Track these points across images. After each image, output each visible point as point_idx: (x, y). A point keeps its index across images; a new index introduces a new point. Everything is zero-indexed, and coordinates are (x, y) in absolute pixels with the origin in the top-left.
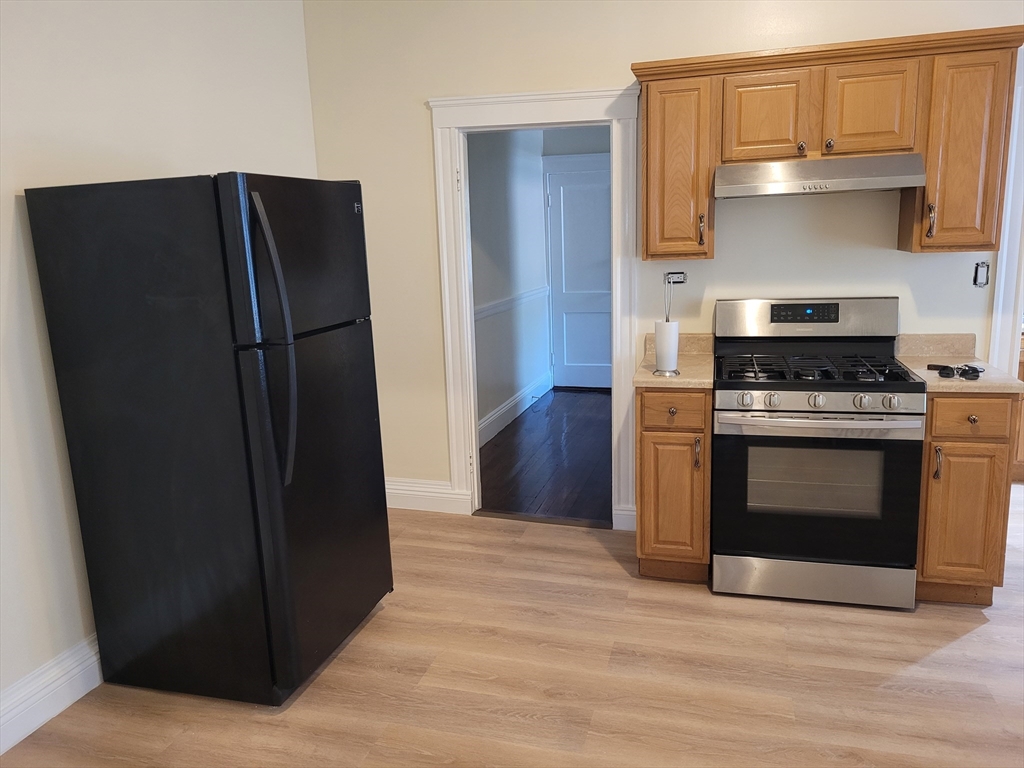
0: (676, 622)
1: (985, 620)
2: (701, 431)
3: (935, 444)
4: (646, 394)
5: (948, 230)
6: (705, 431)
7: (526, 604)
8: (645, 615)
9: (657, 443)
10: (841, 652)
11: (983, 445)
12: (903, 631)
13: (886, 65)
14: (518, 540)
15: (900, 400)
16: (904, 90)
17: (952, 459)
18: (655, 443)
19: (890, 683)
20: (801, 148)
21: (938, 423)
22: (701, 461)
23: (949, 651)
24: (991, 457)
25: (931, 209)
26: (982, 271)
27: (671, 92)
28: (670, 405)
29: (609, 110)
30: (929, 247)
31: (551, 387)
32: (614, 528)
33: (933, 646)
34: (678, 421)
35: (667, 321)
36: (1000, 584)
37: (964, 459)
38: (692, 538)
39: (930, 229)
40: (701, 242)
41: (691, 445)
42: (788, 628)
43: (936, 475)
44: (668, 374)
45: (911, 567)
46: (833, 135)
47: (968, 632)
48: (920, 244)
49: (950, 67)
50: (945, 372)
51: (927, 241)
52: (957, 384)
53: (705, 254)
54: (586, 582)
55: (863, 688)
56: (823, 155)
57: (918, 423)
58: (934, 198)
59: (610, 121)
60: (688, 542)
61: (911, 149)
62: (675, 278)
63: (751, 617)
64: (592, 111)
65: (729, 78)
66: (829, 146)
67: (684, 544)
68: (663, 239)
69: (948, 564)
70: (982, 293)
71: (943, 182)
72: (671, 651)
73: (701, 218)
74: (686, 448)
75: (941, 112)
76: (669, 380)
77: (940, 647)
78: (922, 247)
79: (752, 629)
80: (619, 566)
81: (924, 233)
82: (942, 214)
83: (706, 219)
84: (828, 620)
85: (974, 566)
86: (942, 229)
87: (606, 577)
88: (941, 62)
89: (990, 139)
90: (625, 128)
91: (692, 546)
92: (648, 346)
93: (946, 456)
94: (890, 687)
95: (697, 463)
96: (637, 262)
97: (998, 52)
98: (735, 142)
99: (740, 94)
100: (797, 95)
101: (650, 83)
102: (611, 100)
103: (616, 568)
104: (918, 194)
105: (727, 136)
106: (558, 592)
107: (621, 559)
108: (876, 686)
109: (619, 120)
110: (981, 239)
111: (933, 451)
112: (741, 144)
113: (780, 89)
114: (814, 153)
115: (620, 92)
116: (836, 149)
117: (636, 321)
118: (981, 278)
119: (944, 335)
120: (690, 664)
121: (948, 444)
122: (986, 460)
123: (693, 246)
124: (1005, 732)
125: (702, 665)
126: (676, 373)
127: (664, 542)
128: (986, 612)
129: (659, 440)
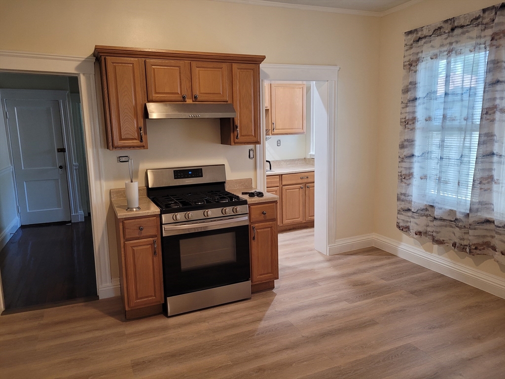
0: (157, 338)
1: (275, 295)
2: (155, 236)
3: (252, 225)
4: (125, 222)
5: (243, 136)
6: (158, 236)
7: (67, 358)
8: (140, 340)
9: (133, 247)
10: (234, 326)
11: (268, 223)
12: (252, 308)
13: (215, 65)
14: (42, 322)
15: (240, 209)
16: (222, 76)
17: (258, 231)
18: (132, 247)
19: (258, 332)
20: (184, 98)
21: (253, 216)
22: (157, 252)
23: (270, 311)
24: (271, 227)
25: (237, 127)
26: (251, 152)
27: (118, 63)
28: (139, 226)
29: (78, 68)
30: (237, 143)
31: (19, 226)
32: (100, 298)
33: (264, 311)
34: (144, 233)
35: (132, 182)
36: (277, 278)
37: (262, 230)
38: (155, 292)
39: (237, 136)
40: (141, 141)
41: (151, 244)
42: (208, 323)
43: (254, 238)
44: (135, 210)
45: (248, 280)
46: (197, 92)
47: (272, 301)
48: (234, 142)
49: (238, 69)
50: (252, 195)
51: (237, 141)
52: (256, 199)
53: (144, 146)
54: (98, 334)
55: (249, 338)
56: (193, 101)
57: (246, 218)
58: (238, 122)
59: (79, 74)
60: (153, 295)
61: (227, 101)
62: (123, 159)
63: (190, 323)
64: (68, 67)
65: (148, 60)
66: (196, 97)
67: (151, 296)
68: (121, 139)
69: (261, 275)
70: (252, 161)
71: (240, 116)
72: (162, 353)
73: (140, 129)
74: (149, 246)
75: (237, 87)
76: (135, 212)
77: (267, 311)
78: (235, 143)
79: (194, 328)
80: (113, 319)
81: (235, 138)
82: (241, 129)
83: (142, 129)
84: (222, 313)
85: (269, 273)
86: (241, 135)
87: (109, 327)
88: (235, 66)
89: (254, 100)
90: (88, 79)
91: (155, 296)
92: (112, 196)
93: (256, 230)
94: (258, 334)
95: (155, 252)
96: (102, 152)
97: (254, 65)
98: (153, 92)
99: (154, 69)
100: (180, 73)
101: (107, 57)
102: (78, 63)
103: (111, 320)
104: (231, 120)
105: (149, 89)
106: (84, 344)
107: (112, 314)
108: (254, 335)
109: (84, 74)
110: (254, 139)
111: (252, 228)
112: (156, 93)
113: (172, 69)
114: (189, 100)
115: (83, 59)
116: (199, 99)
117: (104, 183)
118: (252, 156)
119: (241, 179)
120: (174, 356)
121: (257, 225)
122: (269, 229)
123: (136, 142)
124: (303, 337)
125: (180, 355)
126: (139, 208)
127: (141, 298)
128: (274, 291)
129: (134, 245)
